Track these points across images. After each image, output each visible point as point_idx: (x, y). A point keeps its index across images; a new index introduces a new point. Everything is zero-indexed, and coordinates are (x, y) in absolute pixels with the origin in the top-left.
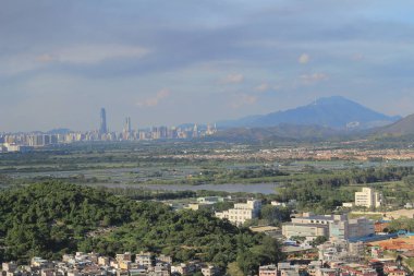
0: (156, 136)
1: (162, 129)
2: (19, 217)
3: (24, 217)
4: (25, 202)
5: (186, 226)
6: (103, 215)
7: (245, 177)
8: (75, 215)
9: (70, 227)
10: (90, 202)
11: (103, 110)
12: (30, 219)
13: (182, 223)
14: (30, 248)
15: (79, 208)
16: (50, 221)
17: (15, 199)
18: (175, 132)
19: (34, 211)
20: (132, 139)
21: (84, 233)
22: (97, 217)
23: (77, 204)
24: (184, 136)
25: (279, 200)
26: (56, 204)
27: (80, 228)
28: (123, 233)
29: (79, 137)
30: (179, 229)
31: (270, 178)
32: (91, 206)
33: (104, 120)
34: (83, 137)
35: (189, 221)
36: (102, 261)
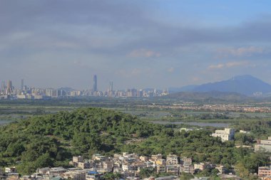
0: (130, 94)
1: (133, 91)
2: (78, 128)
3: (81, 128)
4: (80, 118)
5: (195, 140)
6: (135, 130)
7: (204, 119)
8: (116, 129)
9: (113, 136)
10: (126, 121)
11: (95, 77)
12: (85, 130)
13: (192, 138)
14: (89, 148)
15: (118, 125)
16: (99, 132)
17: (73, 116)
18: (141, 93)
19: (88, 124)
20: (113, 96)
21: (123, 141)
22: (131, 131)
23: (117, 122)
24: (148, 96)
25: (245, 130)
26: (103, 121)
27: (121, 138)
28: (150, 143)
29: (79, 93)
30: (190, 141)
31: (222, 120)
32: (127, 123)
33: (96, 83)
34: (81, 93)
35: (196, 137)
36: (143, 158)
